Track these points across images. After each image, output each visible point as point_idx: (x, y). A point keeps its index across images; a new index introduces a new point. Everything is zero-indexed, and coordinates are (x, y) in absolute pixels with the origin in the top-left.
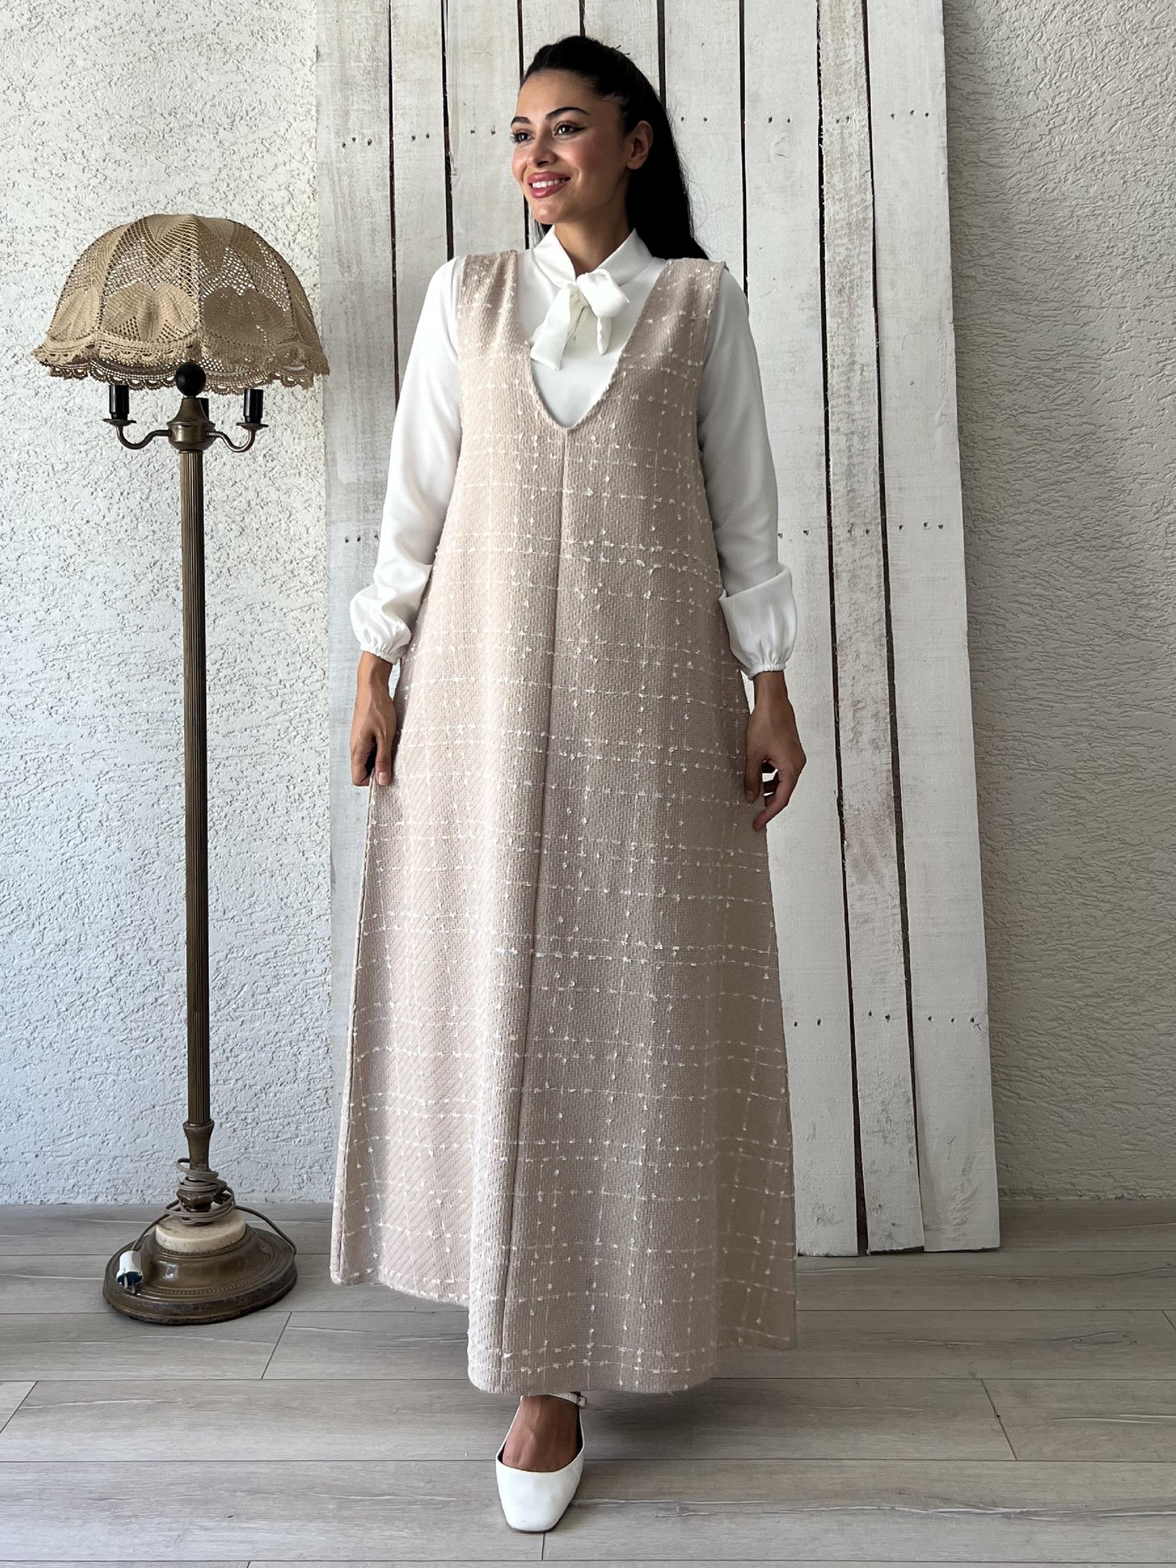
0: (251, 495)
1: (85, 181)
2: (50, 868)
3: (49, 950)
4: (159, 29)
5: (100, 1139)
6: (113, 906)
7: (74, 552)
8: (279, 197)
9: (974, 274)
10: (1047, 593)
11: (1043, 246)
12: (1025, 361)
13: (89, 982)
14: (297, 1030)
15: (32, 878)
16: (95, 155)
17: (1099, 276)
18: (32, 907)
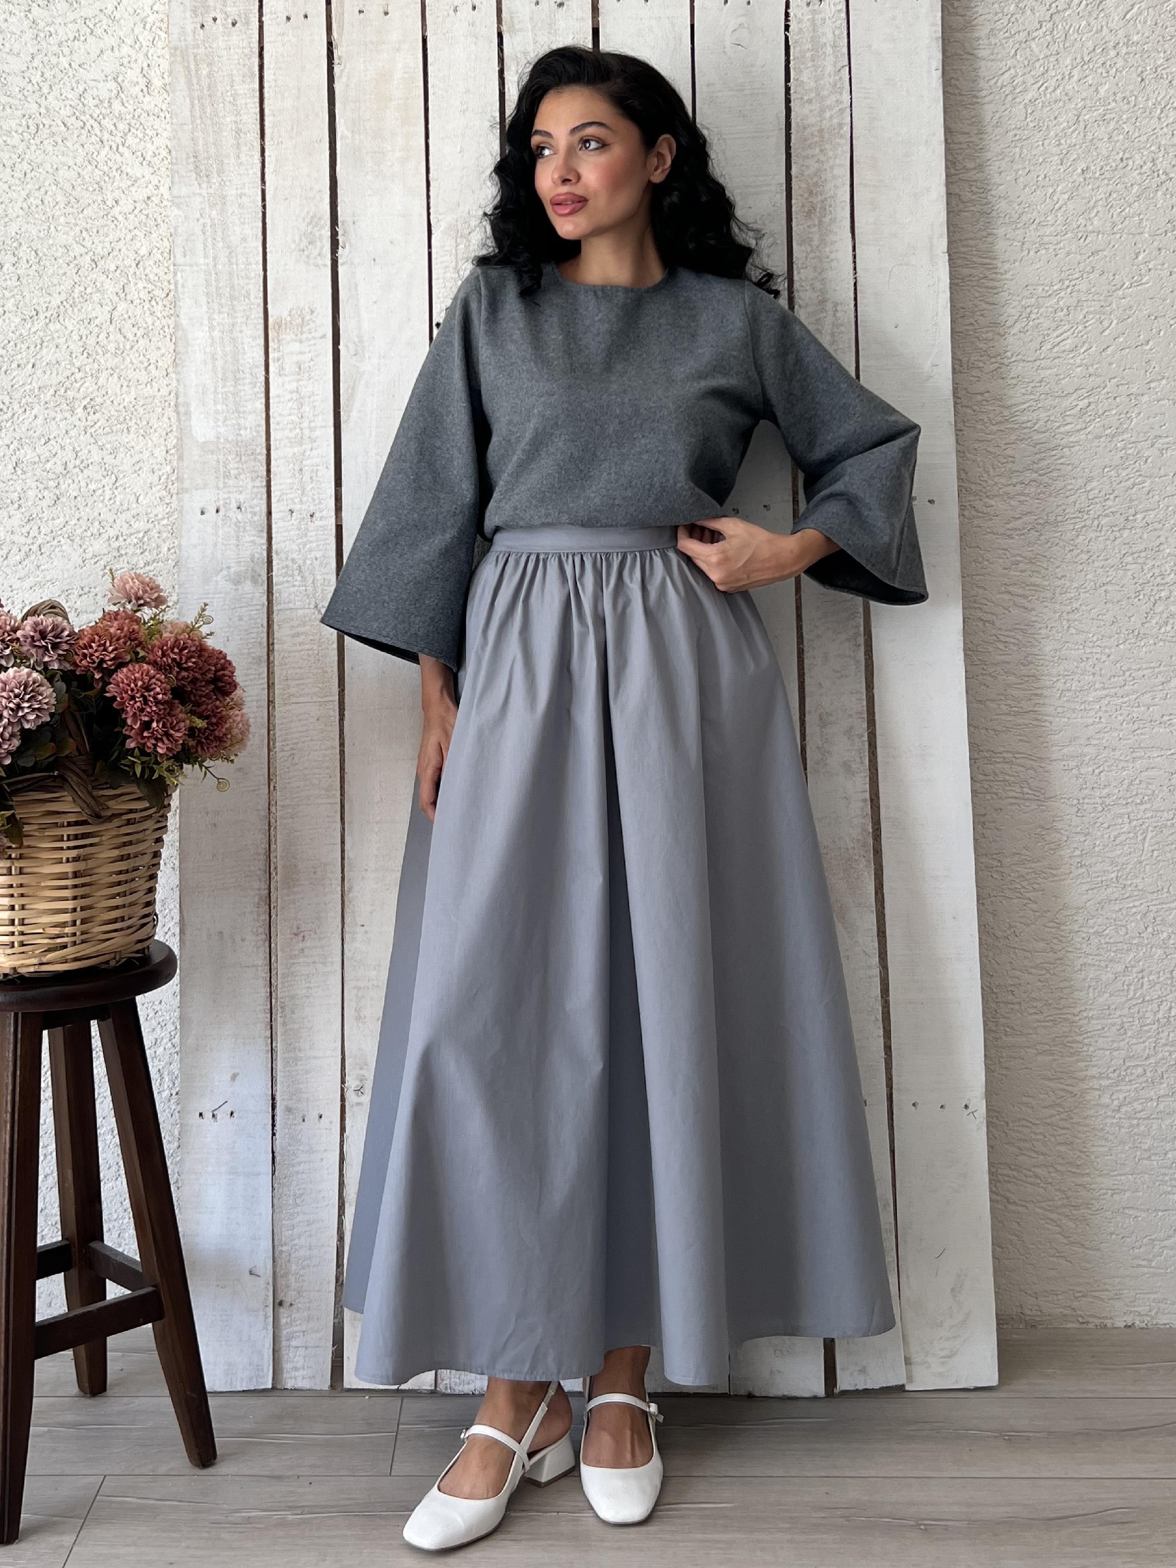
0: (69, 455)
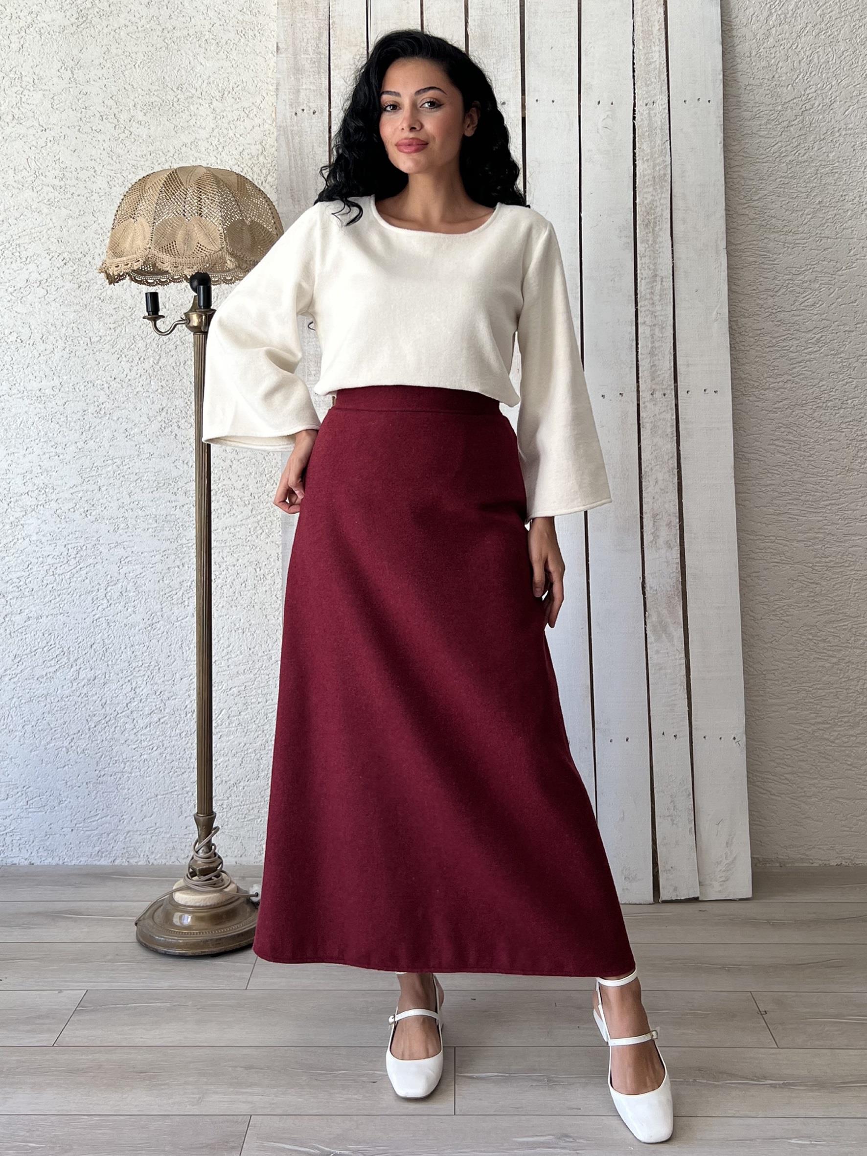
1: (116, 135)
2: (85, 625)
3: (83, 683)
4: (171, 28)
5: (118, 818)
6: (129, 653)
7: (106, 400)
8: (255, 149)
9: (747, 212)
10: (795, 439)
11: (796, 194)
12: (782, 275)
13: (112, 707)
14: (260, 742)
15: (71, 632)
16: (124, 117)
17: (835, 216)
18: (71, 653)
